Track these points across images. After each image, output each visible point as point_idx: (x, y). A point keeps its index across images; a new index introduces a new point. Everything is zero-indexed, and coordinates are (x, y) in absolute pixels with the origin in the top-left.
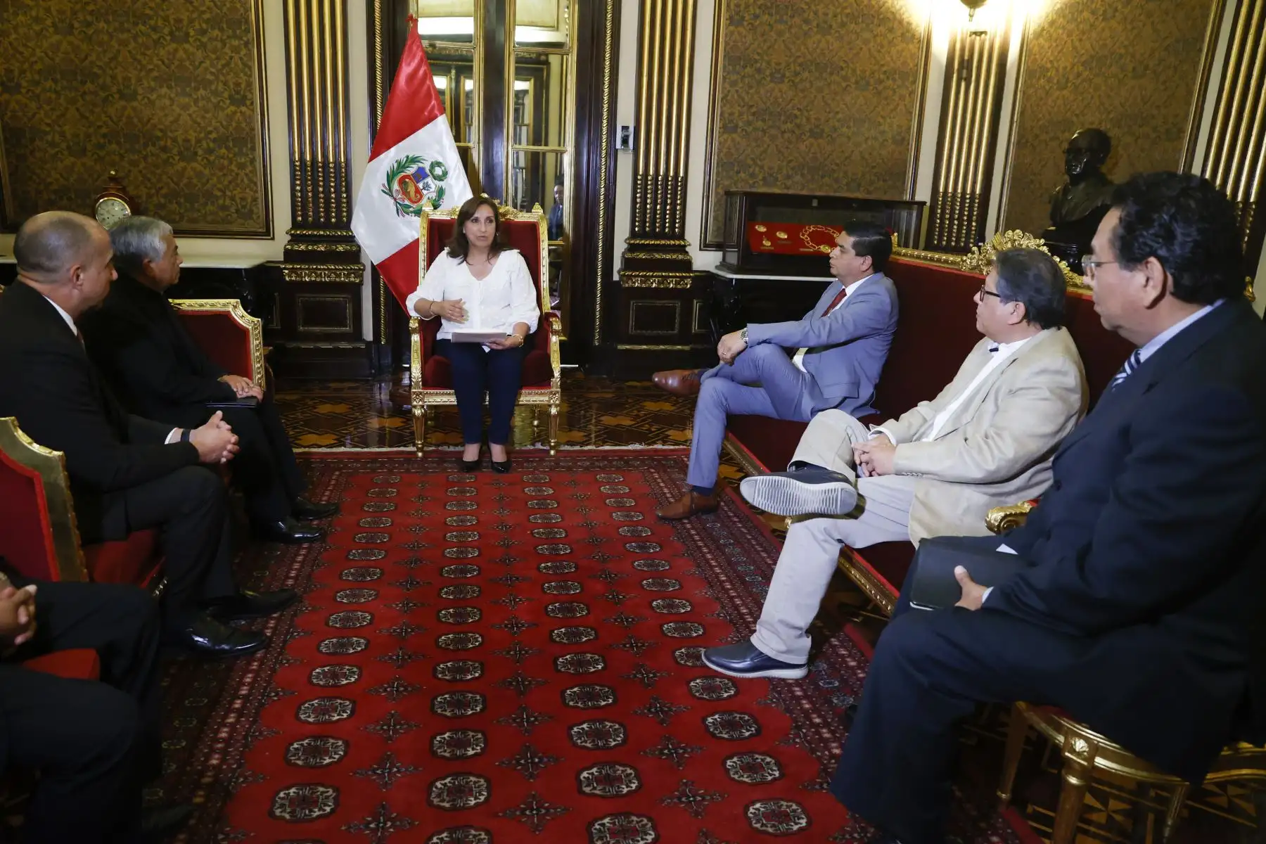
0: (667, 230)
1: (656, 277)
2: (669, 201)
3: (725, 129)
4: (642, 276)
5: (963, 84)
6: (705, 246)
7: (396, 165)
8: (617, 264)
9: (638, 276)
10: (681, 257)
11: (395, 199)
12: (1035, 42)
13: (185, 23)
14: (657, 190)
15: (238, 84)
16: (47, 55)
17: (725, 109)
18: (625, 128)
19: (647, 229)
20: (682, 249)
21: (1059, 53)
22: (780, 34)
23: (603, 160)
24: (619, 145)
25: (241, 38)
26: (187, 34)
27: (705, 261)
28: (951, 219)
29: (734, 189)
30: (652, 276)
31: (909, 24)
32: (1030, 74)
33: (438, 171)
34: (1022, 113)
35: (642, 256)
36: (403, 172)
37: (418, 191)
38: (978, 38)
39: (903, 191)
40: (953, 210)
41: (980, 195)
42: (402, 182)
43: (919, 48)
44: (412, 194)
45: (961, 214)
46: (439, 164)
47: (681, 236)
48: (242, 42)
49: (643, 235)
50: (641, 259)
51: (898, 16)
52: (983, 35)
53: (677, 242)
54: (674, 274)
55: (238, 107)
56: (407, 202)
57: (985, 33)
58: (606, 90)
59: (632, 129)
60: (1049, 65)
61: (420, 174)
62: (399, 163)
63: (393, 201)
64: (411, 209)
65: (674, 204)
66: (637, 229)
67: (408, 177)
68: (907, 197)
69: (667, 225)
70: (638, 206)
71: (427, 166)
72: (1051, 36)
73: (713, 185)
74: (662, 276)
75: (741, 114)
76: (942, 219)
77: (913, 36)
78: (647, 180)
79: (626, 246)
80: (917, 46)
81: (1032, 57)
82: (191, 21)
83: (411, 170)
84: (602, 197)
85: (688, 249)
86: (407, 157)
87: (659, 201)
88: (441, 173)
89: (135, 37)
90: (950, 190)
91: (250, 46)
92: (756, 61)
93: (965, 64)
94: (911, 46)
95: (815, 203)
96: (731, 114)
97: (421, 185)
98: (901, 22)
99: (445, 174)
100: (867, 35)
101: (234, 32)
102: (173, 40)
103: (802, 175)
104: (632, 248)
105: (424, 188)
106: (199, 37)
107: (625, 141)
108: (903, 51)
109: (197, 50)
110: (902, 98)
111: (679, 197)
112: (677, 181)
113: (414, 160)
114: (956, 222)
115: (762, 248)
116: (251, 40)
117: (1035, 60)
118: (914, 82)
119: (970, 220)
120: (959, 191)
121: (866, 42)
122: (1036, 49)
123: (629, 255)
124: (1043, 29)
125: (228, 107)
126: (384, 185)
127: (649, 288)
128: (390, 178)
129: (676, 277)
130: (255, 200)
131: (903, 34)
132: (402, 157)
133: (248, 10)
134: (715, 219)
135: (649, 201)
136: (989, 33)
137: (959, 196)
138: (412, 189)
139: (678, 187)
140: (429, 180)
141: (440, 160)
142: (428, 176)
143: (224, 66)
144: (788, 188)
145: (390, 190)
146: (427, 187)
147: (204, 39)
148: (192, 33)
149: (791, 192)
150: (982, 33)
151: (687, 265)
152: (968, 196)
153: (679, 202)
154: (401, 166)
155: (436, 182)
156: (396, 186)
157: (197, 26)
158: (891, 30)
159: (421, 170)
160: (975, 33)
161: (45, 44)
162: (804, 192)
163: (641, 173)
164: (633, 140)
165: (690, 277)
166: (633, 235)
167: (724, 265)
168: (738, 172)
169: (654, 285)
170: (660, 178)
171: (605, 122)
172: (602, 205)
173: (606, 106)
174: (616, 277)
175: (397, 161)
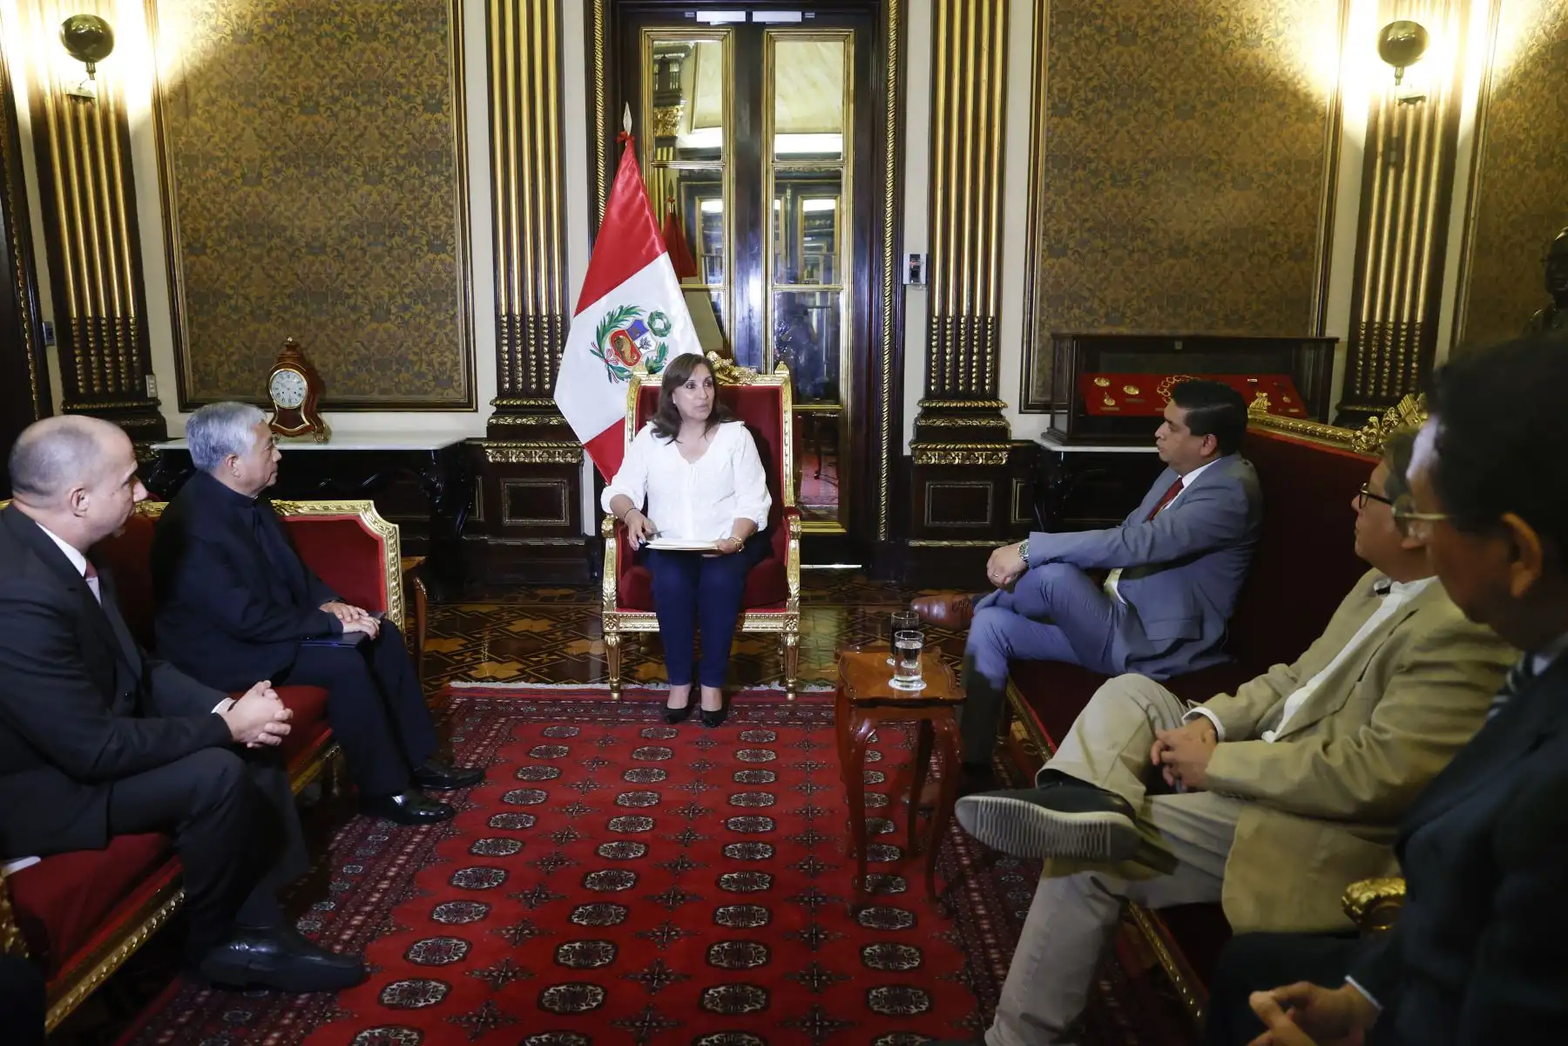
0: (973, 388)
1: (958, 450)
2: (975, 350)
3: (1051, 251)
4: (940, 449)
5: (1392, 173)
6: (1027, 407)
7: (607, 319)
8: (908, 434)
9: (935, 449)
10: (993, 423)
11: (607, 361)
12: (1499, 104)
13: (380, 160)
14: (959, 334)
15: (437, 227)
16: (234, 209)
17: (1050, 224)
18: (915, 257)
19: (947, 387)
20: (996, 413)
21: (1537, 117)
22: (1123, 122)
23: (887, 299)
24: (906, 279)
25: (441, 173)
26: (382, 174)
27: (1027, 427)
28: (1380, 360)
29: (1065, 331)
30: (954, 450)
31: (1308, 96)
32: (1493, 150)
33: (659, 324)
34: (1483, 206)
35: (940, 423)
36: (616, 327)
37: (634, 350)
38: (1411, 107)
39: (1306, 325)
40: (1382, 347)
41: (1422, 324)
42: (616, 340)
43: (1324, 127)
44: (627, 354)
45: (1395, 352)
46: (660, 315)
47: (994, 395)
48: (443, 178)
49: (941, 395)
50: (939, 427)
51: (1291, 87)
52: (1419, 103)
53: (987, 404)
54: (983, 446)
55: (437, 254)
56: (621, 365)
57: (1422, 98)
58: (889, 210)
59: (923, 258)
60: (1522, 136)
61: (638, 329)
62: (611, 315)
63: (604, 364)
64: (626, 373)
65: (982, 354)
66: (933, 388)
67: (622, 332)
68: (1314, 332)
69: (974, 381)
70: (934, 357)
71: (645, 319)
72: (1523, 94)
73: (1036, 327)
74: (967, 450)
75: (1071, 231)
76: (1367, 358)
77: (1315, 112)
78: (945, 323)
79: (919, 410)
80: (1321, 125)
81: (1495, 126)
83: (626, 324)
84: (886, 347)
85: (1003, 412)
86: (621, 308)
87: (962, 350)
88: (662, 327)
89: (325, 182)
90: (1378, 318)
91: (452, 182)
92: (1091, 161)
93: (1394, 145)
94: (1311, 126)
95: (1178, 346)
96: (1058, 232)
97: (637, 343)
98: (1295, 94)
99: (668, 327)
100: (1245, 115)
101: (434, 167)
102: (366, 182)
103: (1161, 308)
104: (927, 413)
105: (642, 347)
106: (395, 176)
107: (915, 274)
108: (1300, 131)
109: (393, 190)
110: (1301, 197)
111: (989, 344)
112: (986, 323)
113: (627, 311)
114: (1387, 363)
115: (1105, 408)
116: (453, 176)
117: (1498, 130)
118: (1318, 173)
119: (1408, 360)
120: (1391, 320)
121: (1246, 125)
122: (1501, 115)
123: (923, 423)
124: (1511, 85)
125: (426, 255)
126: (593, 344)
127: (951, 466)
128: (600, 336)
129: (986, 449)
130: (456, 364)
131: (1299, 111)
133: (449, 141)
134: (1040, 370)
135: (948, 350)
136: (1427, 99)
137: (1391, 326)
138: (626, 348)
139: (987, 331)
140: (648, 336)
141: (662, 310)
142: (645, 330)
143: (422, 207)
144: (1140, 326)
145: (601, 350)
146: (645, 344)
147: (401, 178)
148: (387, 171)
149: (1144, 332)
150: (1417, 99)
151: (1002, 434)
152: (1404, 327)
153: (989, 350)
154: (613, 319)
155: (657, 337)
156: (607, 345)
157: (394, 163)
158: (1281, 106)
159: (638, 323)
160: (1408, 101)
161: (233, 197)
162: (1164, 332)
163: (937, 314)
164: (925, 272)
165: (1006, 449)
166: (929, 395)
167: (1052, 433)
168: (1070, 308)
169: (957, 461)
170: (963, 320)
171: (888, 250)
172: (886, 357)
173: (889, 230)
174: (907, 451)
175: (608, 314)
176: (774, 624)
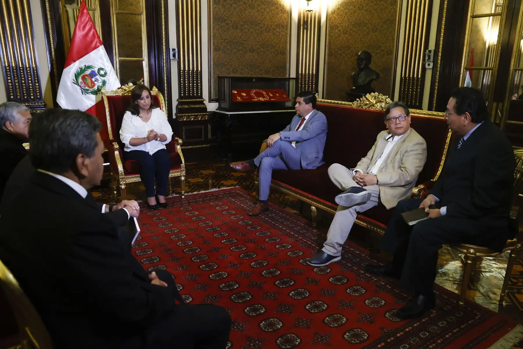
0: (195, 95)
1: (193, 115)
2: (195, 82)
3: (216, 49)
4: (187, 116)
5: (305, 31)
6: (211, 101)
7: (79, 70)
8: (174, 111)
9: (185, 116)
10: (202, 106)
11: (80, 87)
12: (332, 15)
14: (189, 77)
17: (215, 40)
18: (174, 50)
19: (187, 95)
20: (202, 103)
21: (342, 20)
22: (235, 8)
23: (165, 64)
24: (171, 57)
27: (212, 107)
28: (305, 84)
29: (221, 75)
30: (191, 115)
31: (283, 6)
32: (332, 28)
33: (102, 72)
34: (329, 42)
35: (186, 107)
36: (83, 73)
37: (92, 82)
38: (309, 12)
39: (286, 74)
40: (305, 81)
41: (315, 74)
42: (83, 78)
43: (288, 15)
44: (90, 84)
45: (309, 82)
46: (102, 69)
47: (201, 97)
49: (185, 97)
50: (185, 108)
51: (279, 3)
52: (311, 12)
53: (200, 100)
54: (200, 114)
56: (87, 88)
57: (312, 11)
58: (164, 32)
59: (177, 50)
60: (339, 25)
61: (93, 74)
62: (81, 69)
63: (79, 88)
64: (89, 91)
65: (197, 83)
66: (182, 95)
67: (87, 75)
68: (287, 76)
69: (195, 92)
70: (182, 84)
71: (96, 70)
72: (338, 14)
73: (212, 74)
74: (195, 115)
75: (221, 43)
76: (301, 84)
77: (285, 11)
78: (185, 73)
79: (177, 103)
80: (287, 15)
81: (331, 21)
83: (88, 72)
84: (165, 81)
85: (204, 102)
86: (85, 66)
87: (191, 82)
88: (103, 73)
90: (304, 73)
92: (226, 20)
93: (305, 22)
94: (285, 15)
95: (254, 80)
96: (218, 43)
97: (93, 79)
98: (280, 5)
99: (106, 74)
100: (268, 10)
103: (248, 68)
104: (180, 103)
105: (95, 81)
107: (174, 56)
108: (282, 16)
110: (283, 36)
111: (199, 80)
112: (198, 73)
113: (89, 67)
114: (307, 85)
115: (238, 100)
117: (333, 22)
118: (287, 29)
119: (312, 84)
120: (307, 73)
121: (268, 13)
122: (333, 18)
123: (180, 107)
124: (335, 11)
126: (74, 80)
127: (190, 121)
128: (77, 76)
129: (201, 115)
131: (281, 10)
132: (83, 66)
134: (214, 89)
135: (186, 82)
136: (313, 11)
137: (307, 75)
138: (89, 81)
139: (199, 75)
140: (98, 77)
141: (103, 67)
142: (97, 75)
144: (242, 74)
145: (77, 82)
146: (97, 80)
149: (244, 76)
150: (311, 11)
151: (205, 109)
152: (311, 75)
153: (199, 82)
154: (82, 71)
155: (102, 78)
156: (80, 80)
158: (277, 8)
159: (93, 72)
160: (308, 11)
162: (249, 76)
163: (182, 70)
164: (177, 54)
165: (207, 114)
166: (180, 97)
167: (220, 108)
168: (222, 68)
169: (192, 119)
170: (190, 72)
171: (164, 47)
172: (166, 85)
173: (164, 40)
174: (174, 117)
175: (79, 68)
176: (178, 174)
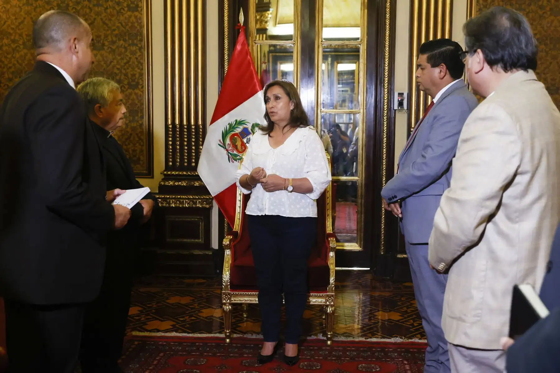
7: (228, 127)
11: (227, 150)
13: (102, 37)
15: (134, 75)
16: (18, 62)
18: (401, 94)
23: (385, 118)
24: (396, 107)
25: (137, 45)
26: (103, 45)
36: (233, 131)
37: (243, 144)
42: (232, 138)
44: (239, 146)
46: (258, 125)
48: (137, 48)
55: (133, 90)
56: (235, 152)
58: (387, 68)
59: (405, 95)
61: (245, 133)
62: (230, 125)
63: (226, 152)
64: (238, 157)
67: (236, 134)
71: (249, 127)
82: (106, 36)
83: (239, 130)
84: (384, 145)
86: (236, 121)
91: (142, 50)
97: (245, 140)
101: (133, 41)
105: (248, 143)
106: (111, 46)
107: (401, 104)
109: (109, 54)
113: (240, 123)
116: (143, 46)
125: (127, 90)
126: (220, 141)
128: (224, 136)
132: (233, 121)
133: (142, 27)
138: (239, 143)
140: (251, 137)
141: (259, 122)
142: (250, 134)
143: (125, 64)
145: (224, 144)
147: (114, 47)
148: (106, 43)
154: (232, 127)
156: (228, 141)
157: (110, 39)
159: (246, 129)
161: (18, 55)
164: (406, 102)
171: (386, 90)
172: (385, 150)
173: (386, 79)
175: (229, 124)
176: (320, 300)
